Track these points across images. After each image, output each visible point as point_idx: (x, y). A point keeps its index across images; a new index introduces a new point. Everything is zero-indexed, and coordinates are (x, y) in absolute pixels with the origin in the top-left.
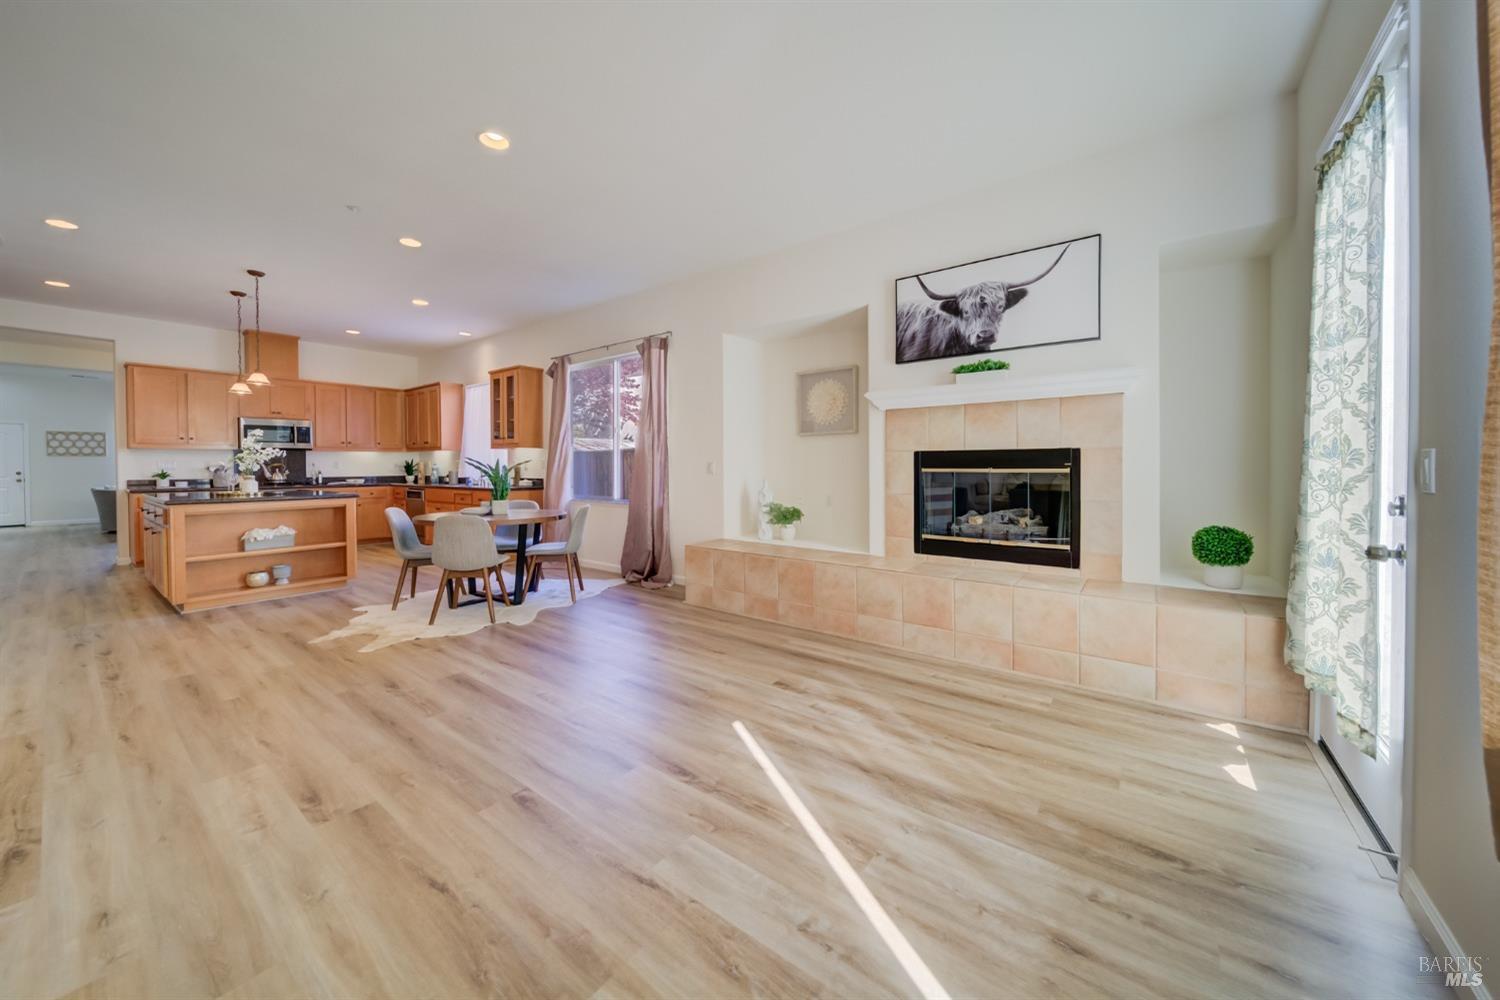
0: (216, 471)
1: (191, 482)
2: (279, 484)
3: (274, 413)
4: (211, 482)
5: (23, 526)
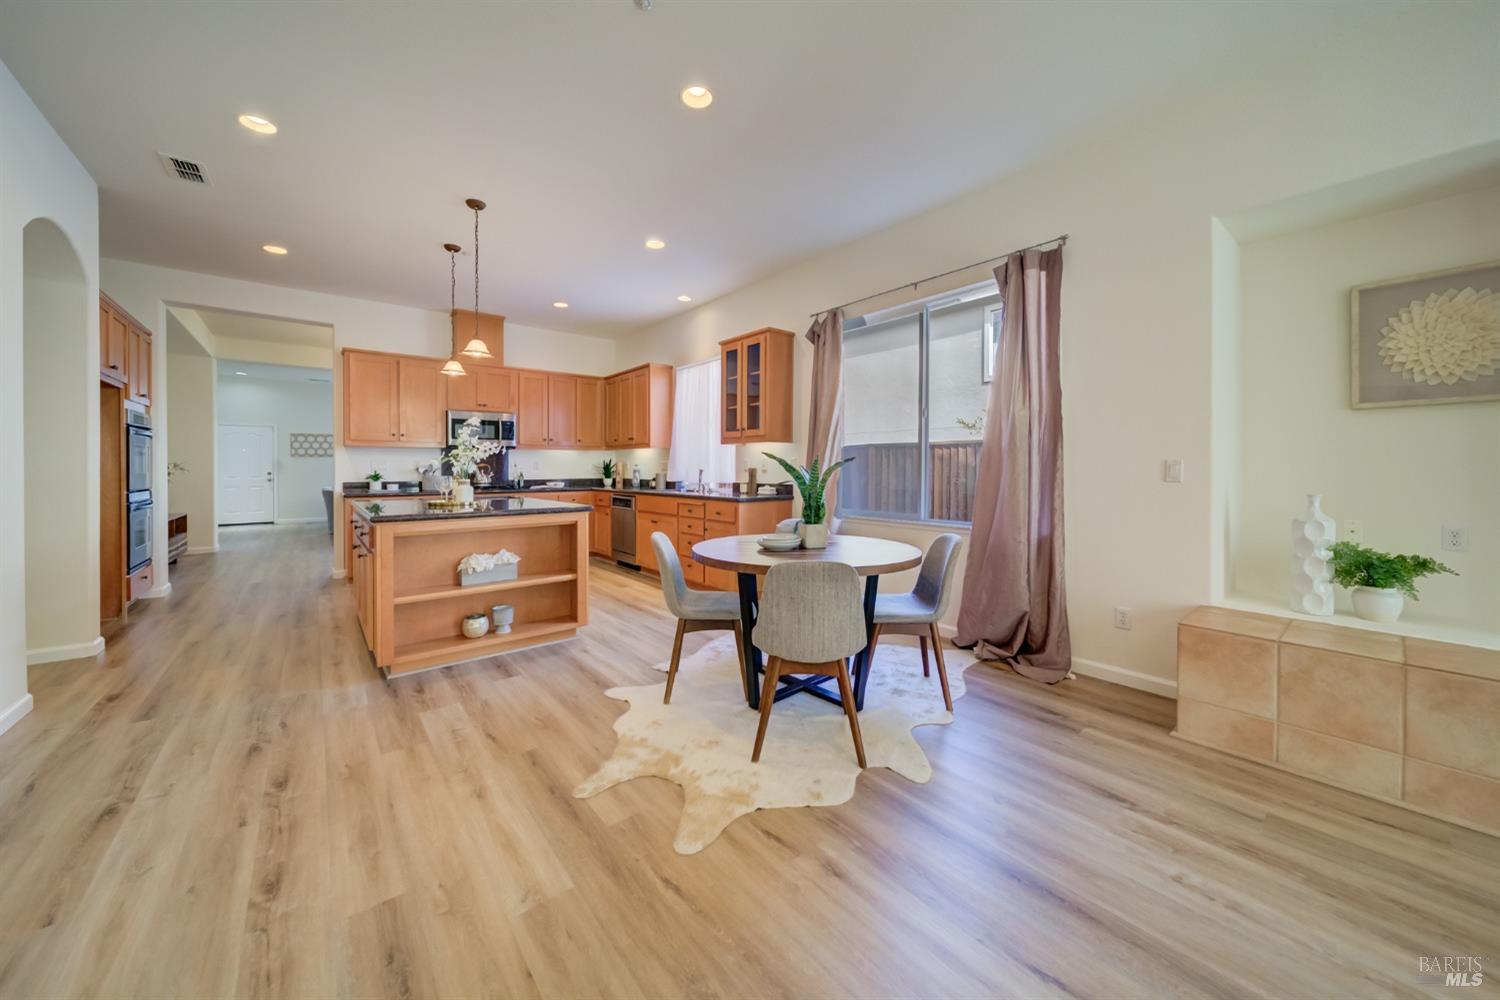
0: (425, 472)
1: (402, 485)
2: (485, 488)
3: (479, 405)
4: (420, 485)
5: (272, 523)
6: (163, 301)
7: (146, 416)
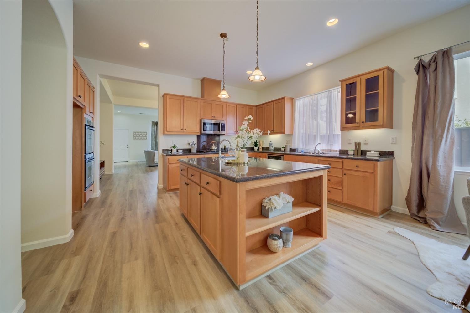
0: (191, 145)
1: (184, 150)
3: (212, 117)
4: (190, 150)
5: (128, 162)
6: (99, 75)
7: (92, 122)
